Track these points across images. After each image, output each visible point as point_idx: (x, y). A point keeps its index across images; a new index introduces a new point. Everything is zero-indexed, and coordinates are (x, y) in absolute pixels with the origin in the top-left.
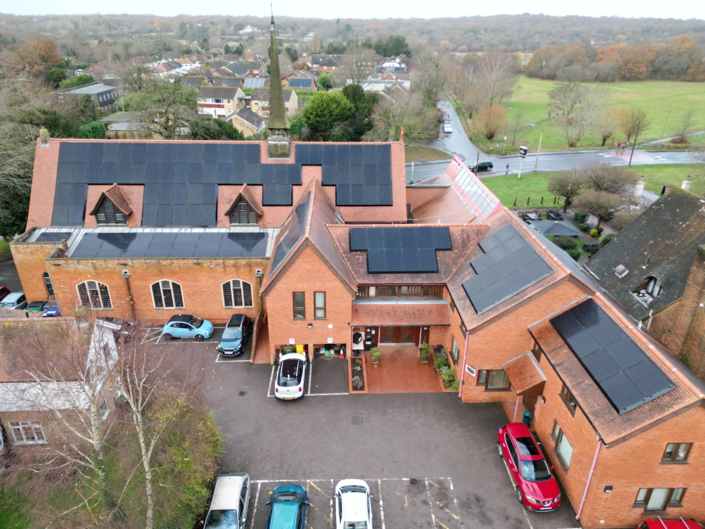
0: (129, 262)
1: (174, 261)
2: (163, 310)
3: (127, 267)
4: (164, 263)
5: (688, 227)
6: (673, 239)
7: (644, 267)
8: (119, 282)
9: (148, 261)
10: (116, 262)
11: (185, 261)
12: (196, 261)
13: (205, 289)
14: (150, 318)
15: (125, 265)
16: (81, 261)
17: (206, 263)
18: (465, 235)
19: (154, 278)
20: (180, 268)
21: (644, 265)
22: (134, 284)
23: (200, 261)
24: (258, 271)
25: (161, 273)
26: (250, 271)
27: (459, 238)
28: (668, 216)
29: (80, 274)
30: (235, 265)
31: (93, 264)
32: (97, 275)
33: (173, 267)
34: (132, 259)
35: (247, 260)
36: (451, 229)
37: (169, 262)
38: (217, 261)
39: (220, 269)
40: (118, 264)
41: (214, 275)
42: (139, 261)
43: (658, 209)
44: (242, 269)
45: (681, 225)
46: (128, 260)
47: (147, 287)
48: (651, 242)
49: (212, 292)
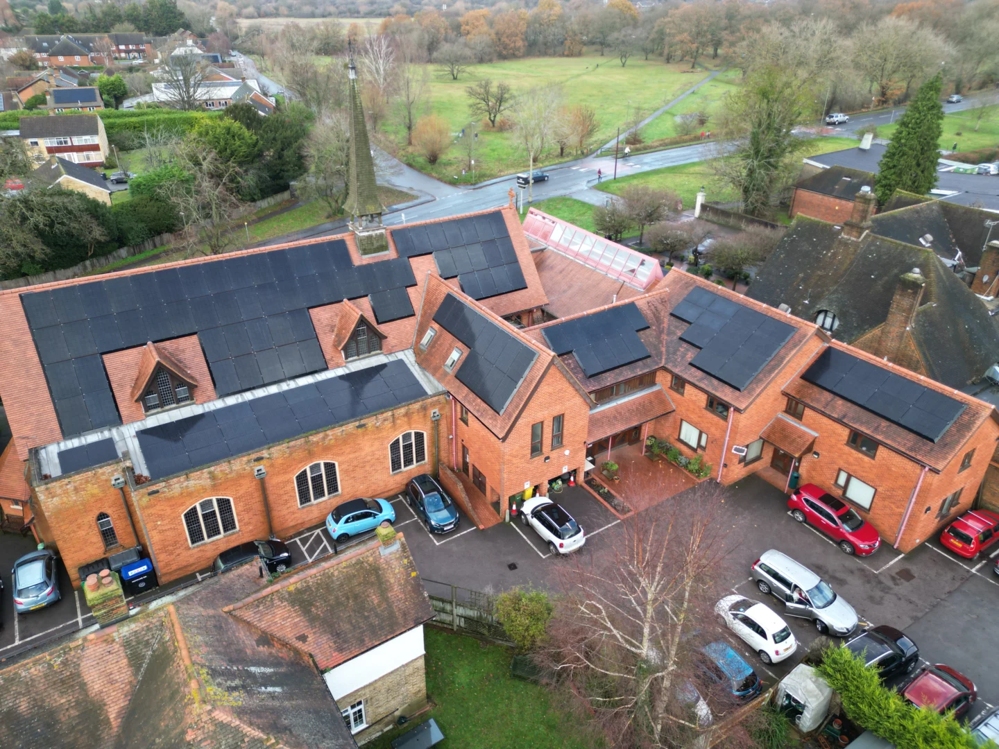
0: (265, 454)
1: (329, 432)
2: (312, 505)
3: (262, 462)
4: (314, 439)
5: (834, 255)
6: (824, 269)
7: (806, 302)
8: (248, 486)
9: (292, 443)
10: (245, 459)
11: (344, 428)
12: (357, 424)
13: (369, 458)
14: (292, 524)
15: (259, 459)
16: (192, 475)
17: (370, 422)
18: (652, 307)
19: (300, 466)
20: (336, 439)
21: (805, 299)
22: (272, 482)
23: (363, 422)
24: (434, 413)
25: (311, 455)
26: (425, 416)
27: (649, 312)
28: (806, 247)
29: (190, 495)
30: (407, 415)
31: (210, 473)
32: (215, 488)
33: (327, 442)
34: (269, 448)
35: (420, 403)
36: (637, 303)
37: (321, 435)
38: (385, 415)
39: (388, 424)
40: (249, 461)
41: (380, 435)
42: (279, 448)
43: (792, 241)
44: (415, 417)
45: (826, 254)
46: (264, 452)
47: (290, 481)
48: (801, 275)
49: (378, 459)
